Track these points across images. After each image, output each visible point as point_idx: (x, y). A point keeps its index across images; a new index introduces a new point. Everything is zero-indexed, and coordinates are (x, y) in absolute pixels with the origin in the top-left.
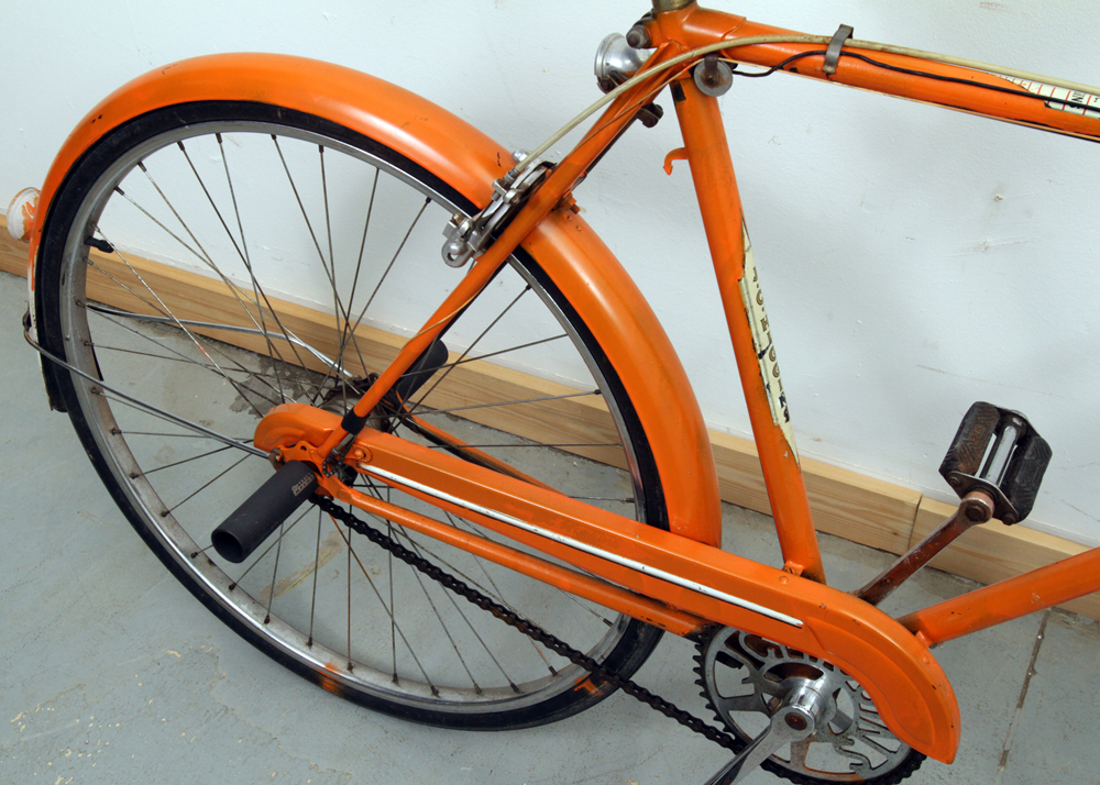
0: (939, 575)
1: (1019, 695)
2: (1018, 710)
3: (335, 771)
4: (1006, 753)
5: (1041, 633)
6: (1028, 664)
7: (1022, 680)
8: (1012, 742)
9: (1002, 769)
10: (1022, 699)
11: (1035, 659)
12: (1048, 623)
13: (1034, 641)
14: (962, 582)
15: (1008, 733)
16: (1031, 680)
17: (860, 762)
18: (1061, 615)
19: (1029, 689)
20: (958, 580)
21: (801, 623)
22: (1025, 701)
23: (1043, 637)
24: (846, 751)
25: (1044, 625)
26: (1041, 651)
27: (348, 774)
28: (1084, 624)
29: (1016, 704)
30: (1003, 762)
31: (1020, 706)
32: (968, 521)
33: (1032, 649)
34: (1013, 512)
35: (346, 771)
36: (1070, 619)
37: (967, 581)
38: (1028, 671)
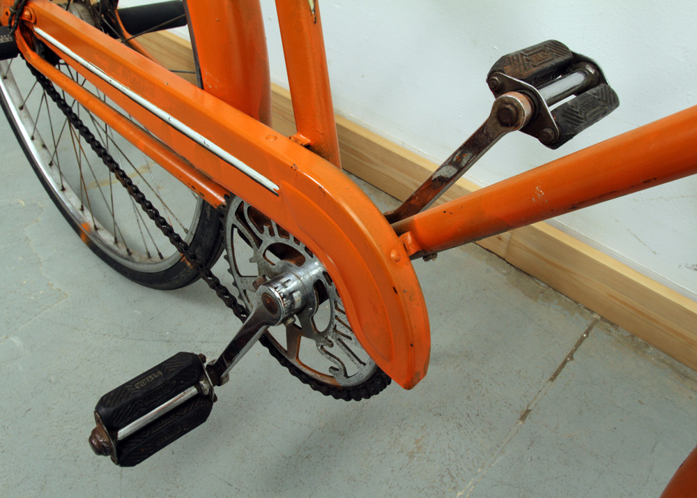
0: (524, 275)
1: (554, 371)
2: (550, 382)
3: (60, 290)
4: (528, 411)
5: (587, 332)
6: (569, 352)
7: (560, 362)
8: (536, 404)
9: (521, 423)
10: (556, 375)
11: (576, 350)
12: (595, 327)
13: (579, 337)
14: (539, 284)
15: (535, 397)
16: (568, 364)
17: (337, 367)
18: (606, 324)
19: (564, 370)
20: (537, 283)
21: (277, 188)
22: (558, 377)
23: (587, 336)
24: (327, 353)
25: (590, 328)
26: (583, 346)
27: (66, 295)
28: (622, 335)
29: (549, 378)
30: (523, 418)
31: (552, 379)
32: (499, 126)
33: (576, 342)
34: (553, 128)
35: (67, 292)
36: (612, 329)
37: (542, 284)
38: (568, 356)
